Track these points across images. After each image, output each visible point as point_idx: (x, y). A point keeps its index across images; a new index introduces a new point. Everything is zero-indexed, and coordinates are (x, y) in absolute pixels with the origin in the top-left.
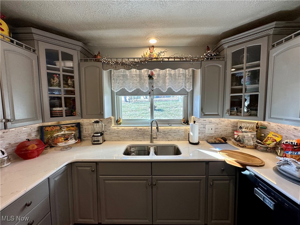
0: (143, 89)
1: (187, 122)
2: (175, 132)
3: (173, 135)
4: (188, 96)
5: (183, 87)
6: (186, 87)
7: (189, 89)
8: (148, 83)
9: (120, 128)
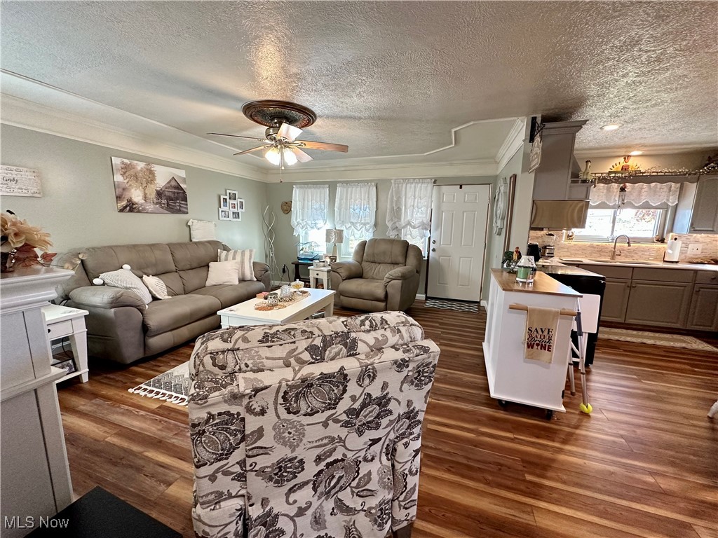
0: (610, 202)
1: (662, 240)
2: (644, 250)
3: (640, 253)
4: (667, 211)
5: (665, 200)
6: (668, 200)
7: (672, 202)
8: (618, 196)
9: (572, 243)
